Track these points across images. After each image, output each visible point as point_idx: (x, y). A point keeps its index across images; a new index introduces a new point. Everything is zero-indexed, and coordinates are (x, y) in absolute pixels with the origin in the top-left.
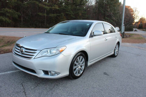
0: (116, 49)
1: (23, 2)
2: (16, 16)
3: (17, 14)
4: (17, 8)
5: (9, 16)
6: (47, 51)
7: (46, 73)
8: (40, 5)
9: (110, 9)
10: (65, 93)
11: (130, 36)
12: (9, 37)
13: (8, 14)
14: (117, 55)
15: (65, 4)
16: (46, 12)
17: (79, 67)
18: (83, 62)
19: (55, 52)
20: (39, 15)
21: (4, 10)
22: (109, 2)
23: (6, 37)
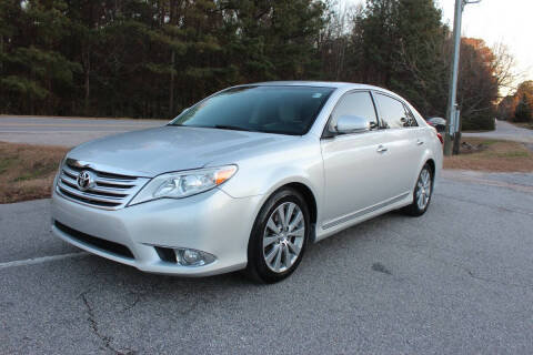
0: (420, 185)
1: (92, 26)
2: (68, 75)
3: (70, 67)
4: (70, 46)
5: (42, 73)
6: (173, 182)
7: (167, 254)
8: (154, 35)
9: (407, 51)
10: (231, 328)
11: (482, 146)
12: (42, 149)
13: (37, 69)
14: (425, 209)
15: (245, 30)
16: (173, 61)
17: (285, 241)
18: (300, 224)
19: (200, 183)
20: (148, 70)
21: (22, 52)
22: (403, 23)
23: (31, 148)
